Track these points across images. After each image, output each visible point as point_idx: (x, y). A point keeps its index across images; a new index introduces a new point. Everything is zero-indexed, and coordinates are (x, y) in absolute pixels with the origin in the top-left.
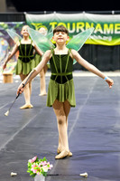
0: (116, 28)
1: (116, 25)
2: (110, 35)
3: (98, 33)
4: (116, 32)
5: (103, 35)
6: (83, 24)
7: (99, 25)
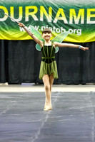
0: (89, 16)
1: (89, 11)
2: (80, 25)
3: (61, 23)
4: (89, 22)
5: (68, 27)
6: (35, 8)
7: (61, 11)
